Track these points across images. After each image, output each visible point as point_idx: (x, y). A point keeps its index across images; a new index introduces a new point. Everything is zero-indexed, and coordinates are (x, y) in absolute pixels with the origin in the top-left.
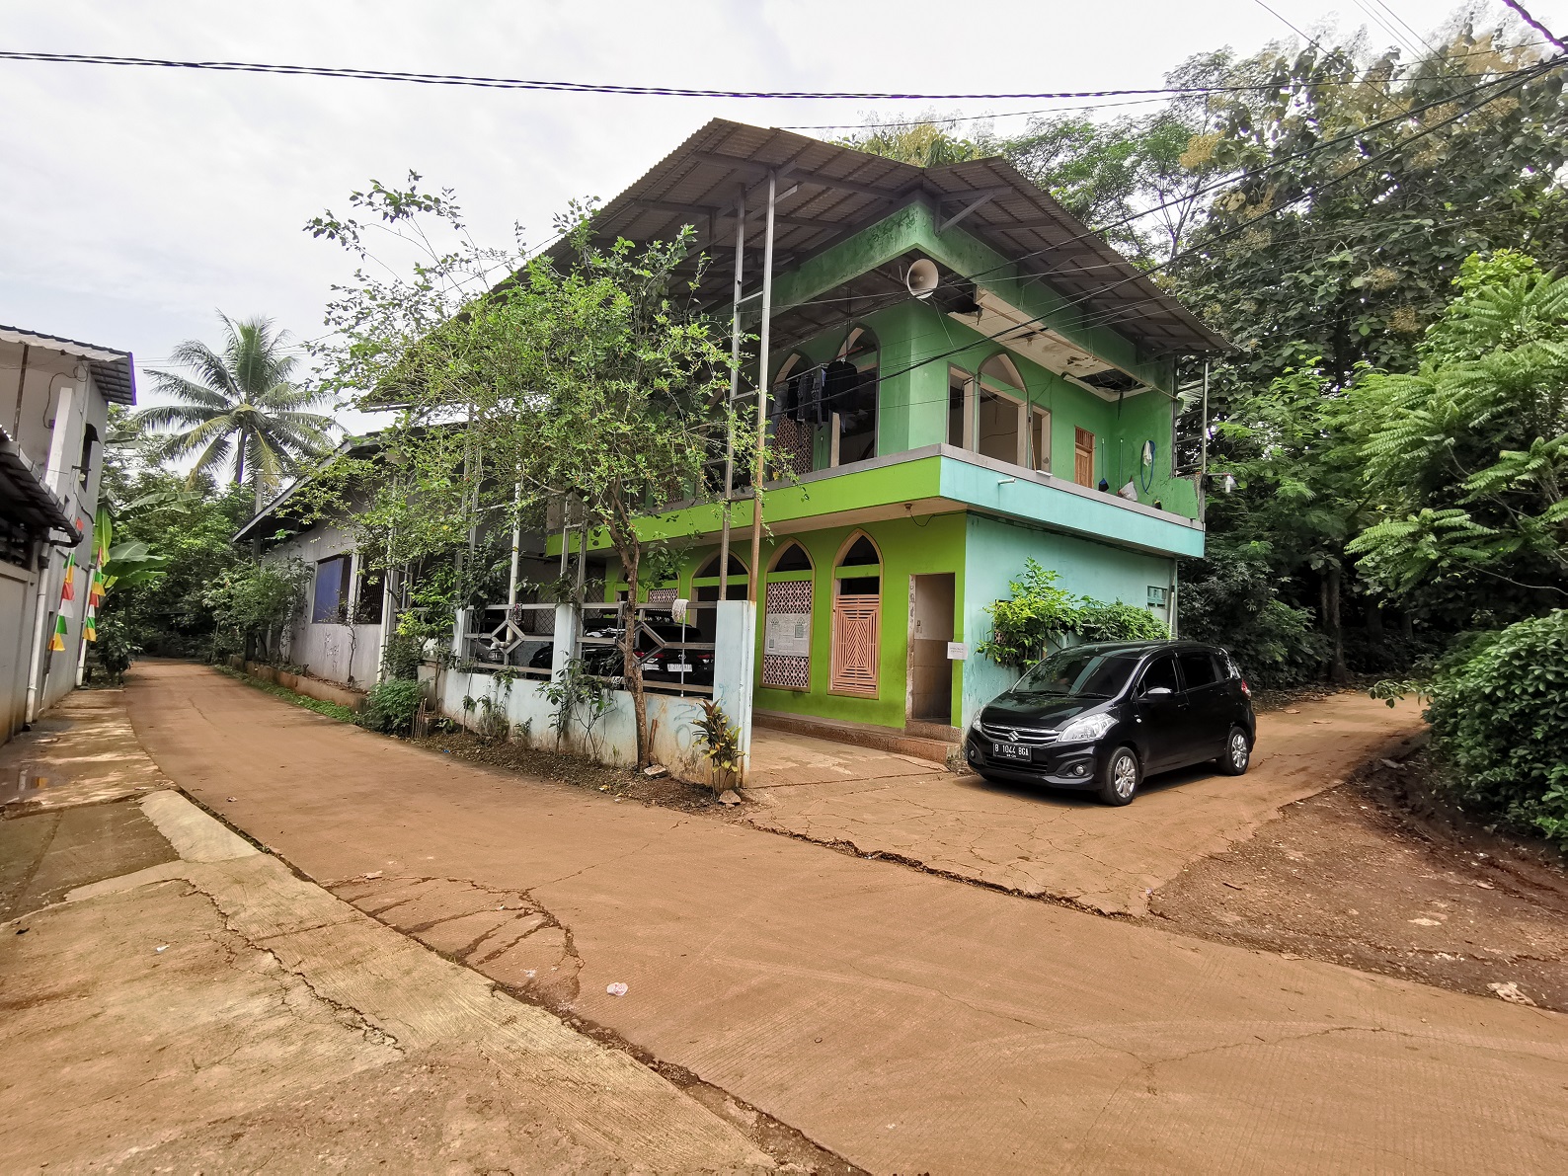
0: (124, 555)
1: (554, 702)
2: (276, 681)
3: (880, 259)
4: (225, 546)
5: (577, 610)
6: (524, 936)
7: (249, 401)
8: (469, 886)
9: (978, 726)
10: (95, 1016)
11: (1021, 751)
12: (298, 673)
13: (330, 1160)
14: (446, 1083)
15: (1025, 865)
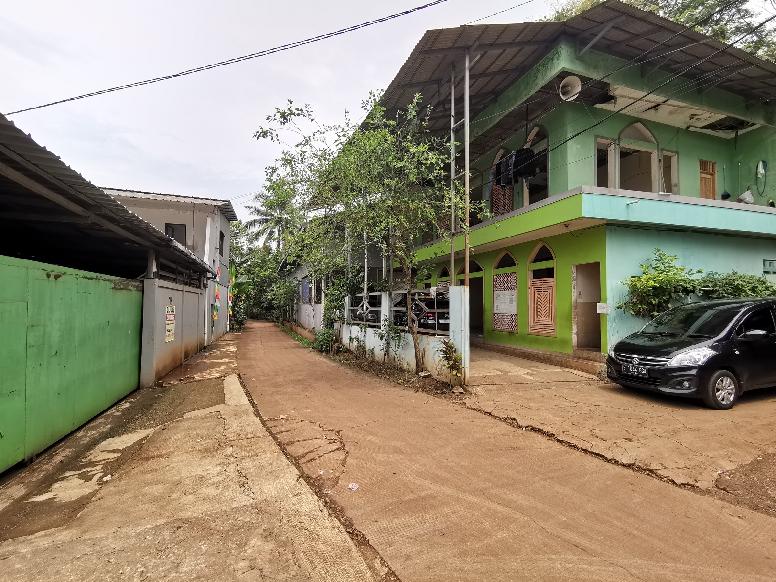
0: (240, 281)
1: (382, 338)
2: (291, 329)
3: (541, 83)
4: (275, 274)
5: (390, 295)
6: (327, 453)
7: (280, 214)
8: (317, 426)
9: (612, 354)
10: (166, 466)
11: (641, 371)
12: (298, 326)
13: (202, 547)
14: (260, 520)
15: (627, 444)
